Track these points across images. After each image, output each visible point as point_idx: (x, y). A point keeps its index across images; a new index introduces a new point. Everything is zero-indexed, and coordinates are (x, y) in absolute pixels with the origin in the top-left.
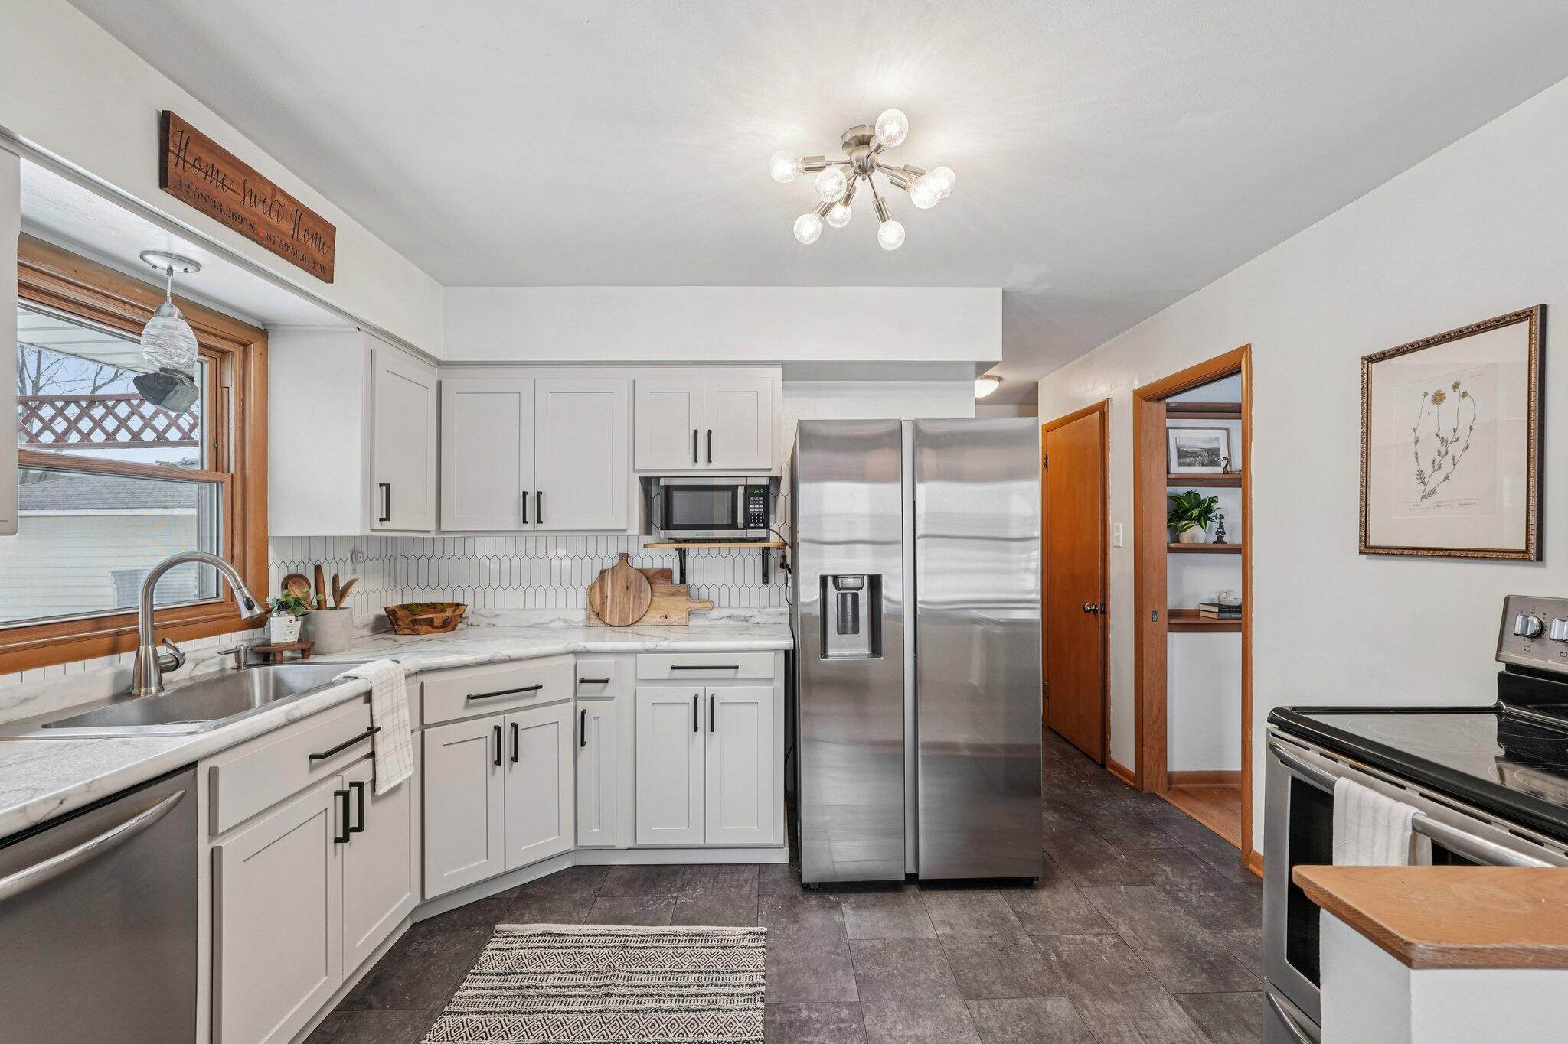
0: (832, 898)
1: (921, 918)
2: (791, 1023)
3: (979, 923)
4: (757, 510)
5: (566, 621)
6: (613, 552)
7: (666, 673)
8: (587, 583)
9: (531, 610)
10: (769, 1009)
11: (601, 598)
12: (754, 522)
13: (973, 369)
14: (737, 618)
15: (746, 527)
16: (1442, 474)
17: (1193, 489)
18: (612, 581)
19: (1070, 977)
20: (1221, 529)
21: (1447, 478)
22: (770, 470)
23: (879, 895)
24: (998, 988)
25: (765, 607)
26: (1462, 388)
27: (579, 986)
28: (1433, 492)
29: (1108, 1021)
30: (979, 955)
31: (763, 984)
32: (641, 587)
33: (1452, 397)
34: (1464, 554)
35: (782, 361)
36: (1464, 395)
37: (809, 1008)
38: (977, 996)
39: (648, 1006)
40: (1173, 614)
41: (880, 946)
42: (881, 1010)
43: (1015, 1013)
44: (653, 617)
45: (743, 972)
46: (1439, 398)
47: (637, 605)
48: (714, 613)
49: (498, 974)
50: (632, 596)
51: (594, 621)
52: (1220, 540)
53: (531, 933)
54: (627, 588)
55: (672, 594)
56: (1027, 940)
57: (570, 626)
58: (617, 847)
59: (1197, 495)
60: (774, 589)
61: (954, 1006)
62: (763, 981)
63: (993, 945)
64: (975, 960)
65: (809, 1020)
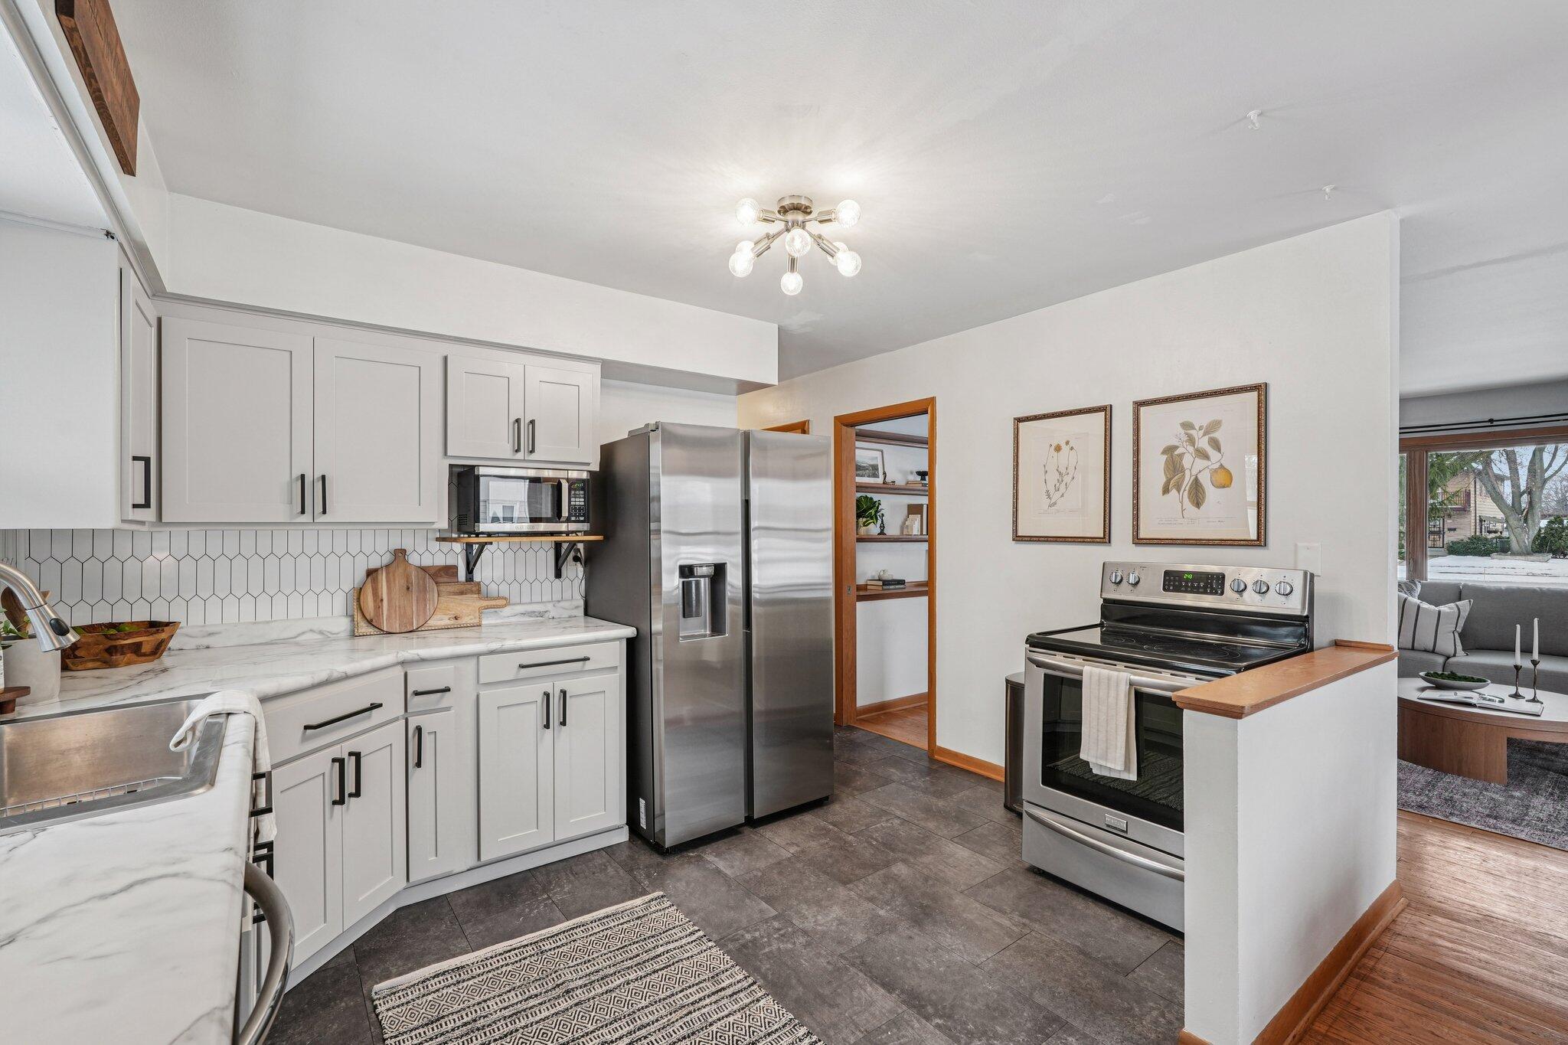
0: (691, 854)
1: (771, 848)
2: (744, 946)
3: (812, 837)
4: (577, 503)
5: (321, 633)
6: (382, 548)
7: (511, 672)
8: (347, 586)
9: (268, 622)
10: (719, 944)
11: (375, 601)
12: (575, 516)
13: (734, 387)
14: (531, 614)
15: (568, 520)
16: (1059, 494)
17: (869, 495)
18: (388, 581)
19: (893, 850)
20: (882, 527)
21: (1062, 496)
22: (588, 464)
23: (726, 840)
24: (857, 872)
25: (559, 601)
26: (1071, 444)
27: (531, 997)
28: (1055, 503)
29: (931, 867)
30: (830, 857)
31: (699, 930)
32: (425, 588)
33: (1065, 449)
34: (1073, 540)
35: (602, 359)
36: (1072, 448)
37: (748, 932)
38: (850, 881)
39: (618, 982)
40: (859, 588)
41: (760, 874)
42: (798, 912)
43: (880, 882)
44: (440, 620)
45: (674, 928)
46: (1058, 449)
47: (421, 609)
48: (507, 611)
49: (422, 1026)
50: (414, 598)
51: (364, 628)
52: (882, 533)
53: (422, 979)
54: (408, 588)
55: (462, 593)
56: (851, 838)
57: (327, 637)
58: (455, 872)
59: (871, 499)
60: (567, 583)
61: (842, 892)
62: (696, 928)
63: (833, 847)
64: (830, 861)
65: (754, 940)
